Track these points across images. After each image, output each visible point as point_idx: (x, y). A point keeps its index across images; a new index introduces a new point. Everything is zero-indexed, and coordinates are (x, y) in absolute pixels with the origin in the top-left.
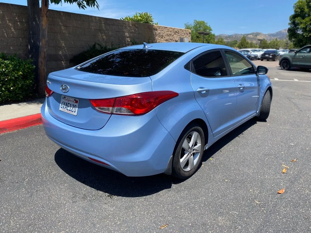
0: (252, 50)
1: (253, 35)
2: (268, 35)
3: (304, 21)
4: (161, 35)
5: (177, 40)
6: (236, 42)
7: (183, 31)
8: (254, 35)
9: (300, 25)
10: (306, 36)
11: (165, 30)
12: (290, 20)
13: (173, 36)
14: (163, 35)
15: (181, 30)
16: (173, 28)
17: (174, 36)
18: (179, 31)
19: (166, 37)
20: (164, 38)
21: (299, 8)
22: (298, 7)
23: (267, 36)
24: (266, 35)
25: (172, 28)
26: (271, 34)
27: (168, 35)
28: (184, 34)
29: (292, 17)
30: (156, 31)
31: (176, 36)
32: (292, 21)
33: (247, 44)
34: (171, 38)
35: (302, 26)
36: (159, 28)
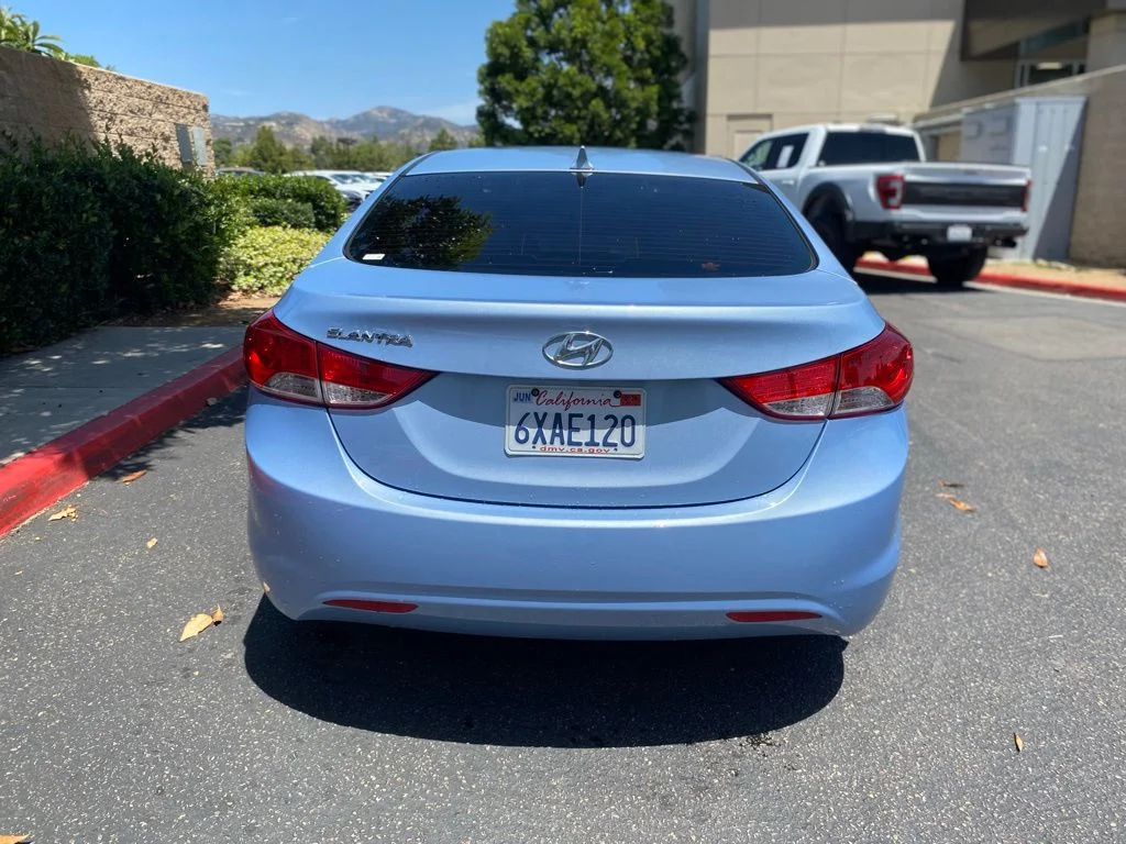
0: (335, 177)
1: (278, 123)
2: (330, 122)
3: (523, 86)
4: (108, 108)
5: (167, 133)
6: (228, 147)
7: (181, 97)
8: (283, 122)
9: (515, 98)
10: (536, 135)
11: (122, 90)
12: (482, 82)
13: (150, 115)
14: (115, 109)
15: (174, 92)
16: (147, 81)
17: (156, 116)
18: (167, 98)
19: (126, 118)
20: (121, 121)
21: (506, 44)
22: (503, 39)
23: (327, 126)
24: (321, 123)
25: (142, 84)
26: (338, 122)
27: (131, 112)
28: (186, 111)
29: (485, 71)
30: (87, 92)
31: (161, 117)
32: (487, 84)
33: (281, 154)
34: (145, 123)
35: (521, 102)
36: (97, 79)
